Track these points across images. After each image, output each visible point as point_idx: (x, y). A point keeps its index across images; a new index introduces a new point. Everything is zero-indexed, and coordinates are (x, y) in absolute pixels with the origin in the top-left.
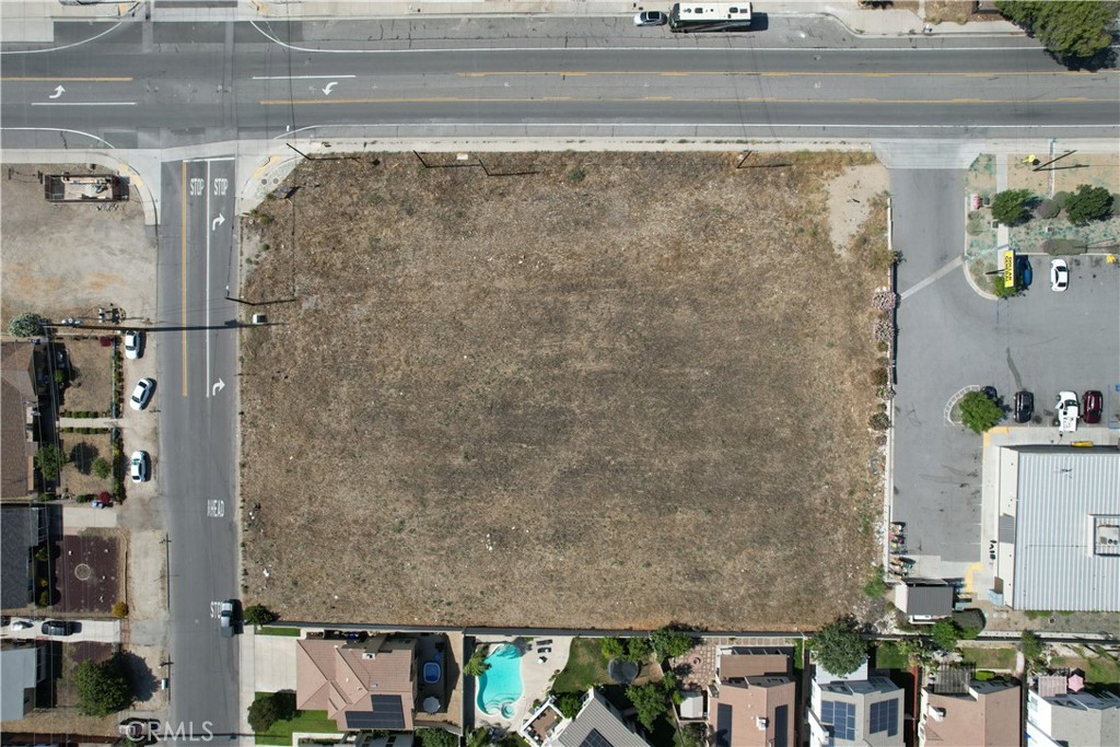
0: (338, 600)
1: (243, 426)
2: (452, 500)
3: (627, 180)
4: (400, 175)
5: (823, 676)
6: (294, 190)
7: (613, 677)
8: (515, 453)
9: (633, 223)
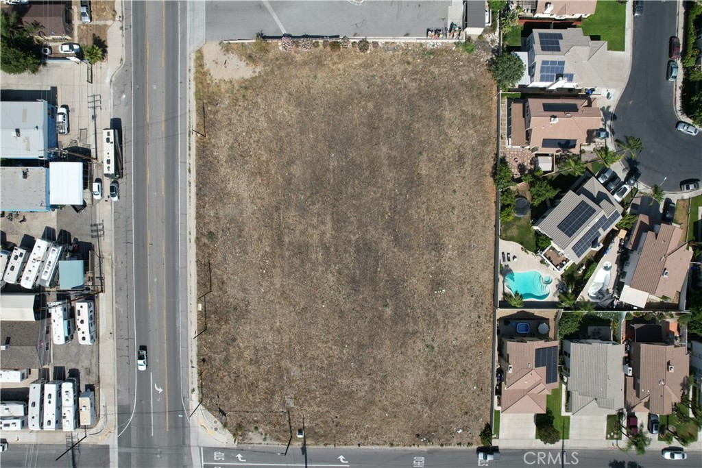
0: (477, 386)
1: (367, 444)
2: (413, 314)
3: (213, 205)
4: (211, 346)
5: (525, 80)
6: (221, 411)
7: (525, 214)
8: (383, 275)
9: (240, 201)
